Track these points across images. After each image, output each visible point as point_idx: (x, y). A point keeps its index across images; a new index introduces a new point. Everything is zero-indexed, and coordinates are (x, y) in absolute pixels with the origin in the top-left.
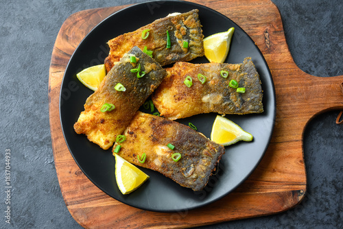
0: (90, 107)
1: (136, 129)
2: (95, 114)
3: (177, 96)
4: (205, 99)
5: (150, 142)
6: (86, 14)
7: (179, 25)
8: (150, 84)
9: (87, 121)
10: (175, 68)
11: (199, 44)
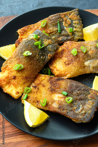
0: (5, 68)
1: (38, 84)
2: (9, 73)
3: (67, 63)
4: (87, 63)
5: (49, 92)
6: (2, 19)
7: (66, 18)
8: (48, 54)
9: (3, 78)
10: (65, 45)
11: (80, 30)
